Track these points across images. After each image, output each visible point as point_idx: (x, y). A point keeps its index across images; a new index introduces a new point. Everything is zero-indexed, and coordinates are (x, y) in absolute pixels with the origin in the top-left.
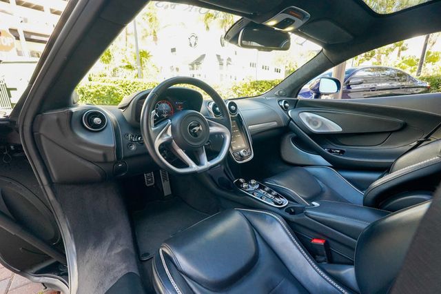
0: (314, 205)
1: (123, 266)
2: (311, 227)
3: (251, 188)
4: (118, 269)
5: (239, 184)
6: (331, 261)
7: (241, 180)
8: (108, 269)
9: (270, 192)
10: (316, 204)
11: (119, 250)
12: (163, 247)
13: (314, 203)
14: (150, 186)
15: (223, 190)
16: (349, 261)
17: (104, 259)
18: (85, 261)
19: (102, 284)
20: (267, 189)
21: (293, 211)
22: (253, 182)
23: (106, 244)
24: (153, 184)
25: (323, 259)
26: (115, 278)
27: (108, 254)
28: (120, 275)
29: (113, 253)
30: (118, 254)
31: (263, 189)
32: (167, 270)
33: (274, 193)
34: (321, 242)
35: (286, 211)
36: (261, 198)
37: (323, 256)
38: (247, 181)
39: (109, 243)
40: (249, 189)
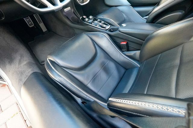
0: (123, 26)
1: (30, 70)
2: (121, 37)
3: (90, 21)
4: (27, 72)
5: (83, 19)
6: (128, 50)
7: (84, 17)
8: (22, 73)
9: (100, 22)
10: (124, 25)
11: (25, 63)
12: (48, 57)
13: (123, 25)
14: (32, 27)
15: (75, 24)
16: (135, 49)
17: (18, 68)
18: (8, 71)
19: (21, 80)
20: (99, 20)
21: (112, 30)
22: (91, 17)
23: (16, 61)
24: (33, 25)
25: (125, 50)
26: (27, 76)
27: (19, 66)
28: (29, 74)
29: (22, 65)
30: (25, 65)
31: (97, 21)
32: (53, 68)
33: (103, 22)
34: (124, 43)
35: (109, 31)
36: (96, 25)
37: (125, 49)
38: (88, 17)
39: (18, 61)
40: (89, 22)
